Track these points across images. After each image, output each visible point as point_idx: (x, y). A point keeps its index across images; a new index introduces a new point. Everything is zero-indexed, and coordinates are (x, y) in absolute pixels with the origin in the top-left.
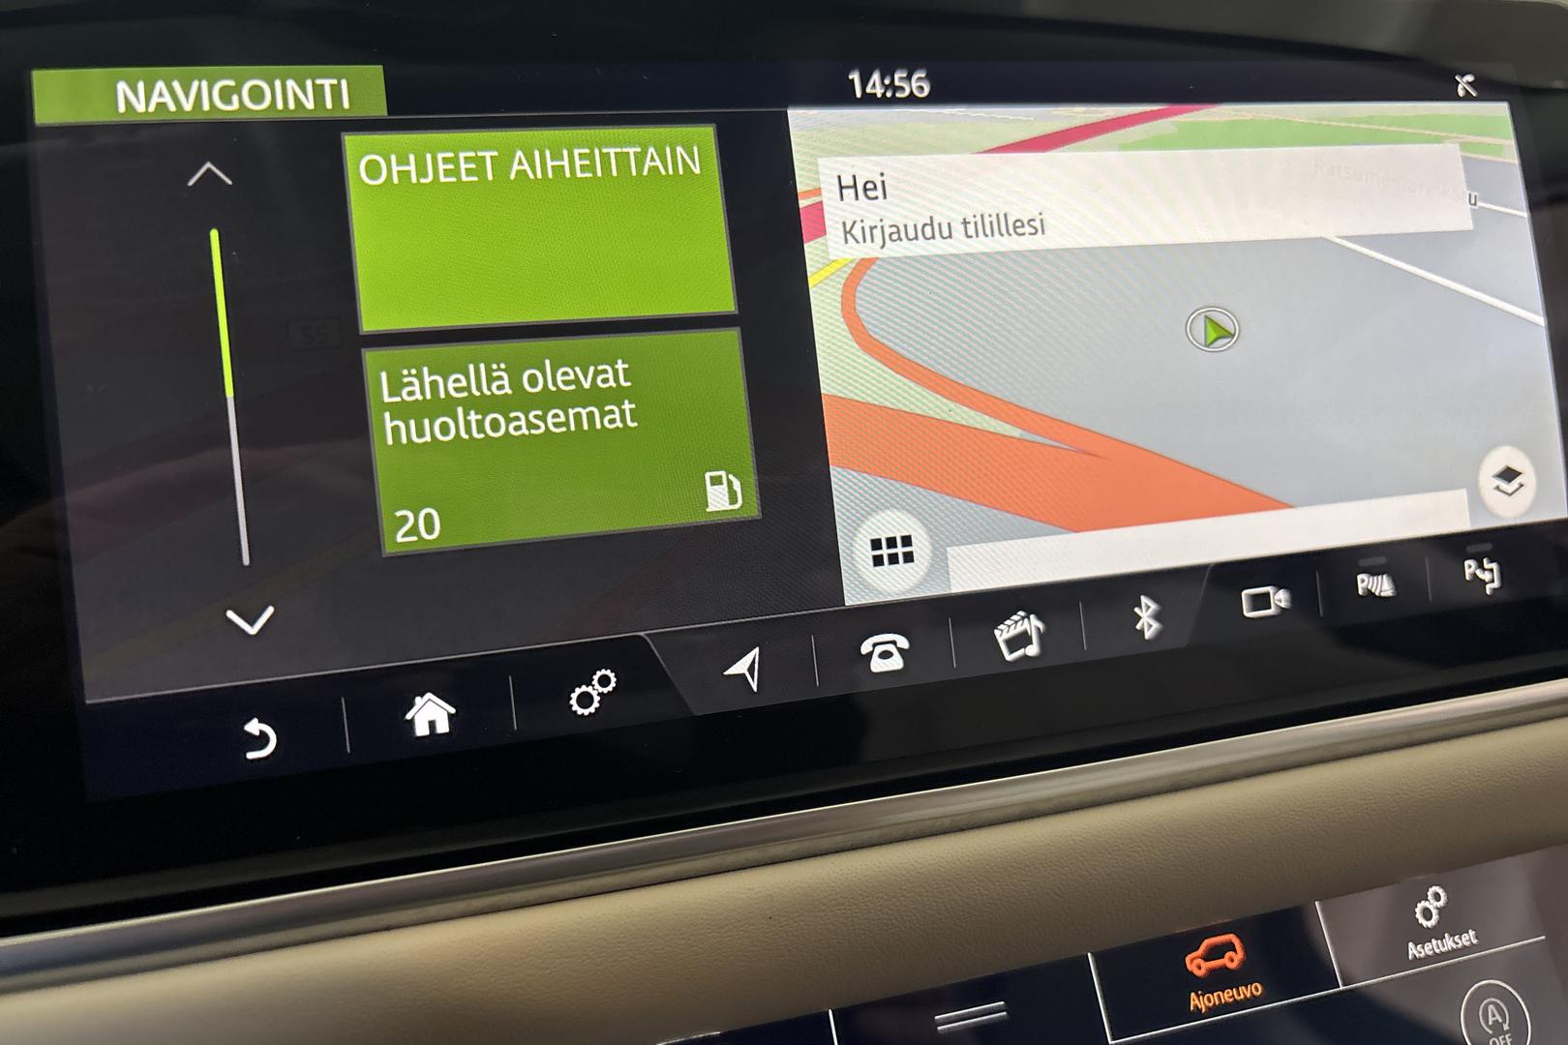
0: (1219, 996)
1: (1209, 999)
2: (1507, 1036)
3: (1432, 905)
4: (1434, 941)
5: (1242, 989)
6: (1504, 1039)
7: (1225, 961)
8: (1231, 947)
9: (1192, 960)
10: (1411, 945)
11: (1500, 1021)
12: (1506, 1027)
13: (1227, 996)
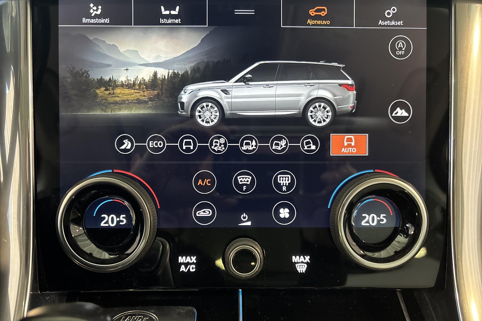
0: (316, 22)
1: (313, 22)
2: (403, 52)
3: (391, 12)
4: (388, 22)
5: (324, 21)
6: (402, 52)
7: (321, 14)
8: (324, 10)
9: (311, 12)
10: (380, 21)
11: (402, 47)
12: (403, 49)
13: (319, 22)
